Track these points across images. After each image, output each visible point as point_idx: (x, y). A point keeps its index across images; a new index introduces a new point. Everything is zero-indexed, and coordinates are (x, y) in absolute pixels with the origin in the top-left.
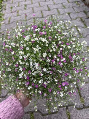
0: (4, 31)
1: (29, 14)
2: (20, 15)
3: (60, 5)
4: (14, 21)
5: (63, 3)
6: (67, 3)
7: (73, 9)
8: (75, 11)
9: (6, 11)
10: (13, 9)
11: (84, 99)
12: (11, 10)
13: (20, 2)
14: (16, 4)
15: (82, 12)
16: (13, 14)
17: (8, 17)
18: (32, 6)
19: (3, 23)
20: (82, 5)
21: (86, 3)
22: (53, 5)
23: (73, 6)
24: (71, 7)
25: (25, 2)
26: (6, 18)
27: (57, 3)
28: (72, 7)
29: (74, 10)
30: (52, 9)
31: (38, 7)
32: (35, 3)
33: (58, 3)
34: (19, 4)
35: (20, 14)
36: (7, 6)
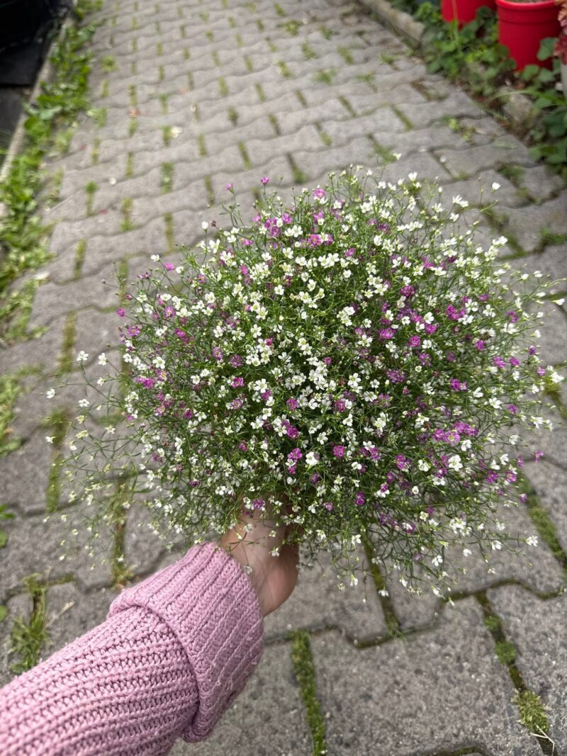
0: (54, 323)
1: (189, 213)
2: (140, 227)
3: (360, 148)
4: (107, 263)
5: (378, 136)
6: (399, 132)
7: (437, 158)
8: (448, 171)
9: (64, 210)
10: (98, 194)
11: (545, 701)
12: (89, 203)
13: (137, 156)
14: (113, 168)
15: (491, 172)
16: (97, 224)
17: (74, 242)
18: (204, 167)
19: (42, 276)
20: (489, 134)
21: (510, 118)
22: (320, 150)
23: (434, 145)
24: (423, 150)
25: (166, 151)
26: (63, 249)
27: (343, 135)
28: (431, 150)
29: (443, 164)
30: (315, 171)
31: (240, 170)
32: (219, 151)
33: (349, 140)
34: (130, 163)
35: (140, 220)
36: (66, 181)
